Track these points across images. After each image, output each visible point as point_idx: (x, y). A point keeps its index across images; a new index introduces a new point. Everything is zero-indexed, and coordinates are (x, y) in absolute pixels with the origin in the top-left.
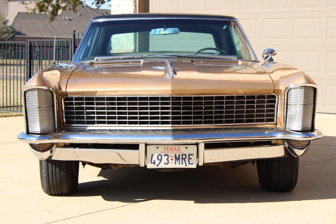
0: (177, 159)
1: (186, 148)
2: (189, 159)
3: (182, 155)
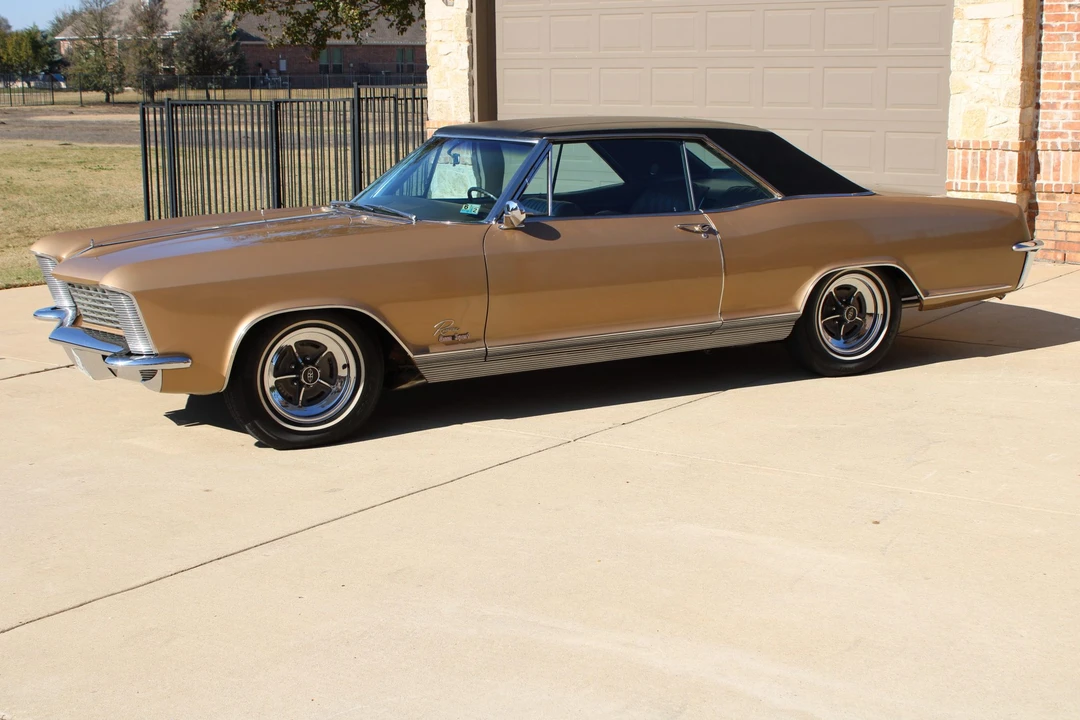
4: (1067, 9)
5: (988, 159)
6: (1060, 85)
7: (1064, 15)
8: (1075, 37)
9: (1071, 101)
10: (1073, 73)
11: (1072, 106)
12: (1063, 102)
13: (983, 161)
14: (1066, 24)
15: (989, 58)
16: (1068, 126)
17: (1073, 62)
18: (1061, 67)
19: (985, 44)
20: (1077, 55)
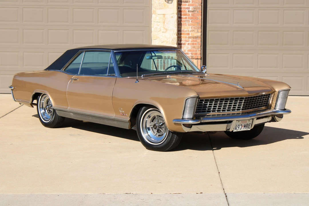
0: (245, 126)
1: (249, 121)
2: (249, 126)
3: (247, 124)
4: (187, 12)
5: (166, 62)
6: (186, 37)
7: (187, 14)
8: (191, 22)
9: (190, 42)
10: (190, 33)
11: (190, 44)
12: (188, 43)
13: (164, 63)
14: (187, 17)
15: (166, 28)
16: (189, 51)
17: (190, 29)
18: (186, 31)
19: (164, 23)
20: (191, 27)
